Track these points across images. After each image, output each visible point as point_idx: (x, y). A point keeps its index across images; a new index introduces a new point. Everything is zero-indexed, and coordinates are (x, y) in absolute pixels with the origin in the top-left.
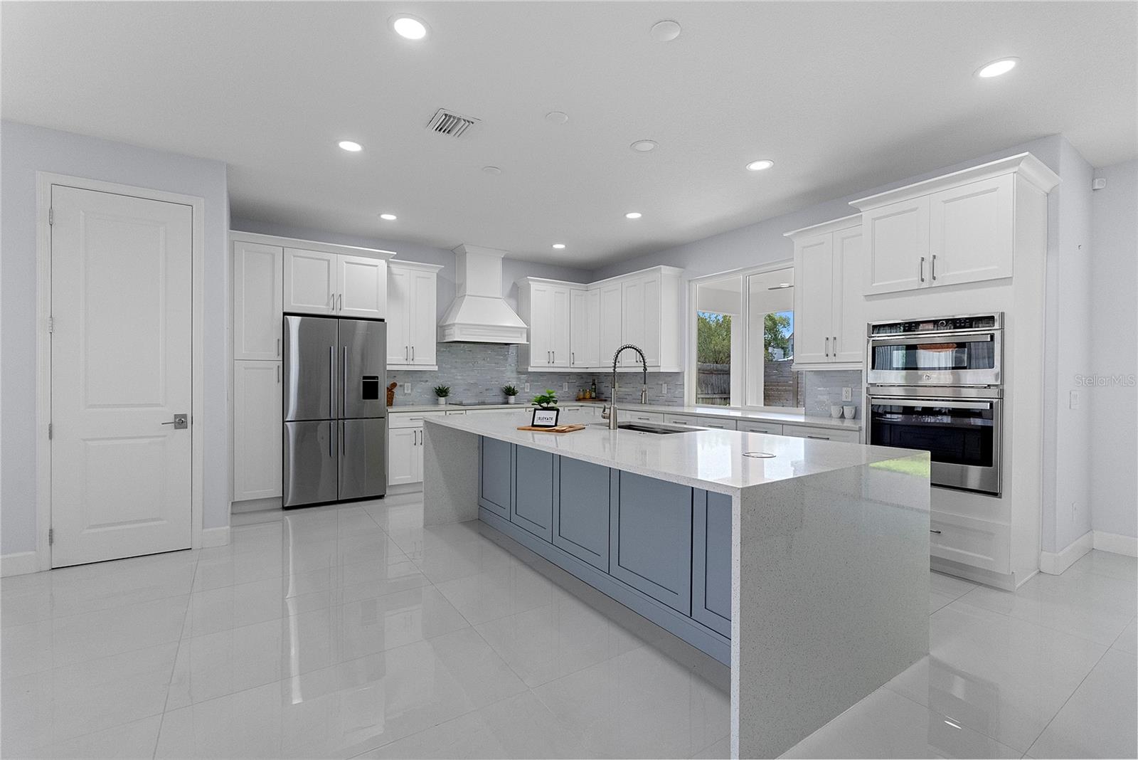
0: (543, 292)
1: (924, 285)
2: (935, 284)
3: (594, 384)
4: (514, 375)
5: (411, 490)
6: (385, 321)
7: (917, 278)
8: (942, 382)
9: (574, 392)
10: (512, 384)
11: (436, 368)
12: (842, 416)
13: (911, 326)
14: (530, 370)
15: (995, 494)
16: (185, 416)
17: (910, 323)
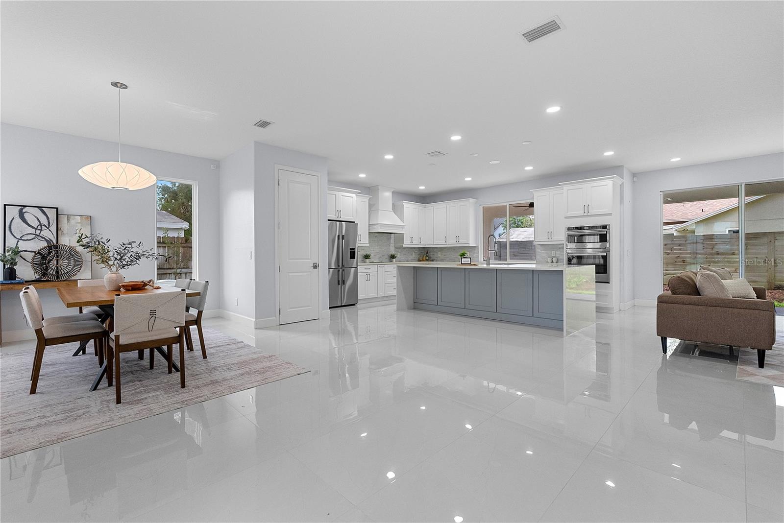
0: (409, 208)
1: (585, 214)
2: (589, 214)
3: (427, 253)
4: (394, 248)
5: (364, 302)
6: (356, 223)
7: (582, 212)
8: (597, 247)
9: (417, 256)
10: (393, 253)
11: (368, 245)
12: (552, 262)
13: (581, 228)
14: (404, 246)
15: (608, 283)
16: (316, 263)
17: (581, 227)
